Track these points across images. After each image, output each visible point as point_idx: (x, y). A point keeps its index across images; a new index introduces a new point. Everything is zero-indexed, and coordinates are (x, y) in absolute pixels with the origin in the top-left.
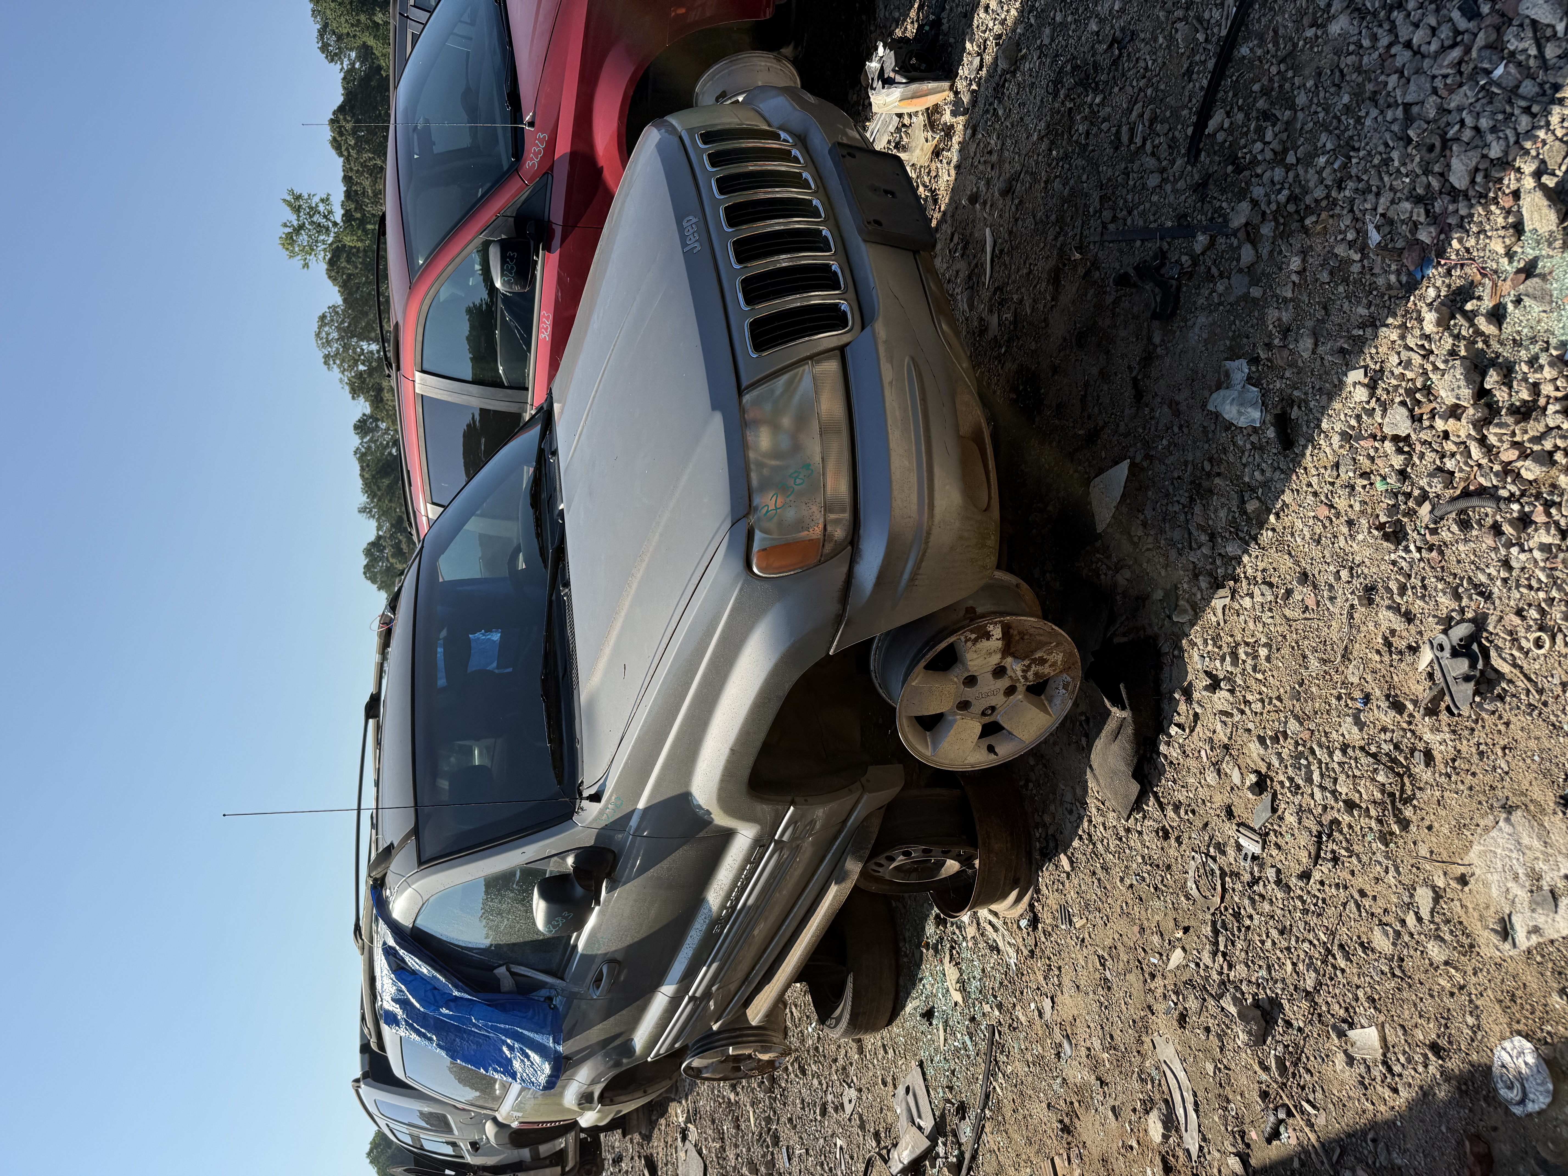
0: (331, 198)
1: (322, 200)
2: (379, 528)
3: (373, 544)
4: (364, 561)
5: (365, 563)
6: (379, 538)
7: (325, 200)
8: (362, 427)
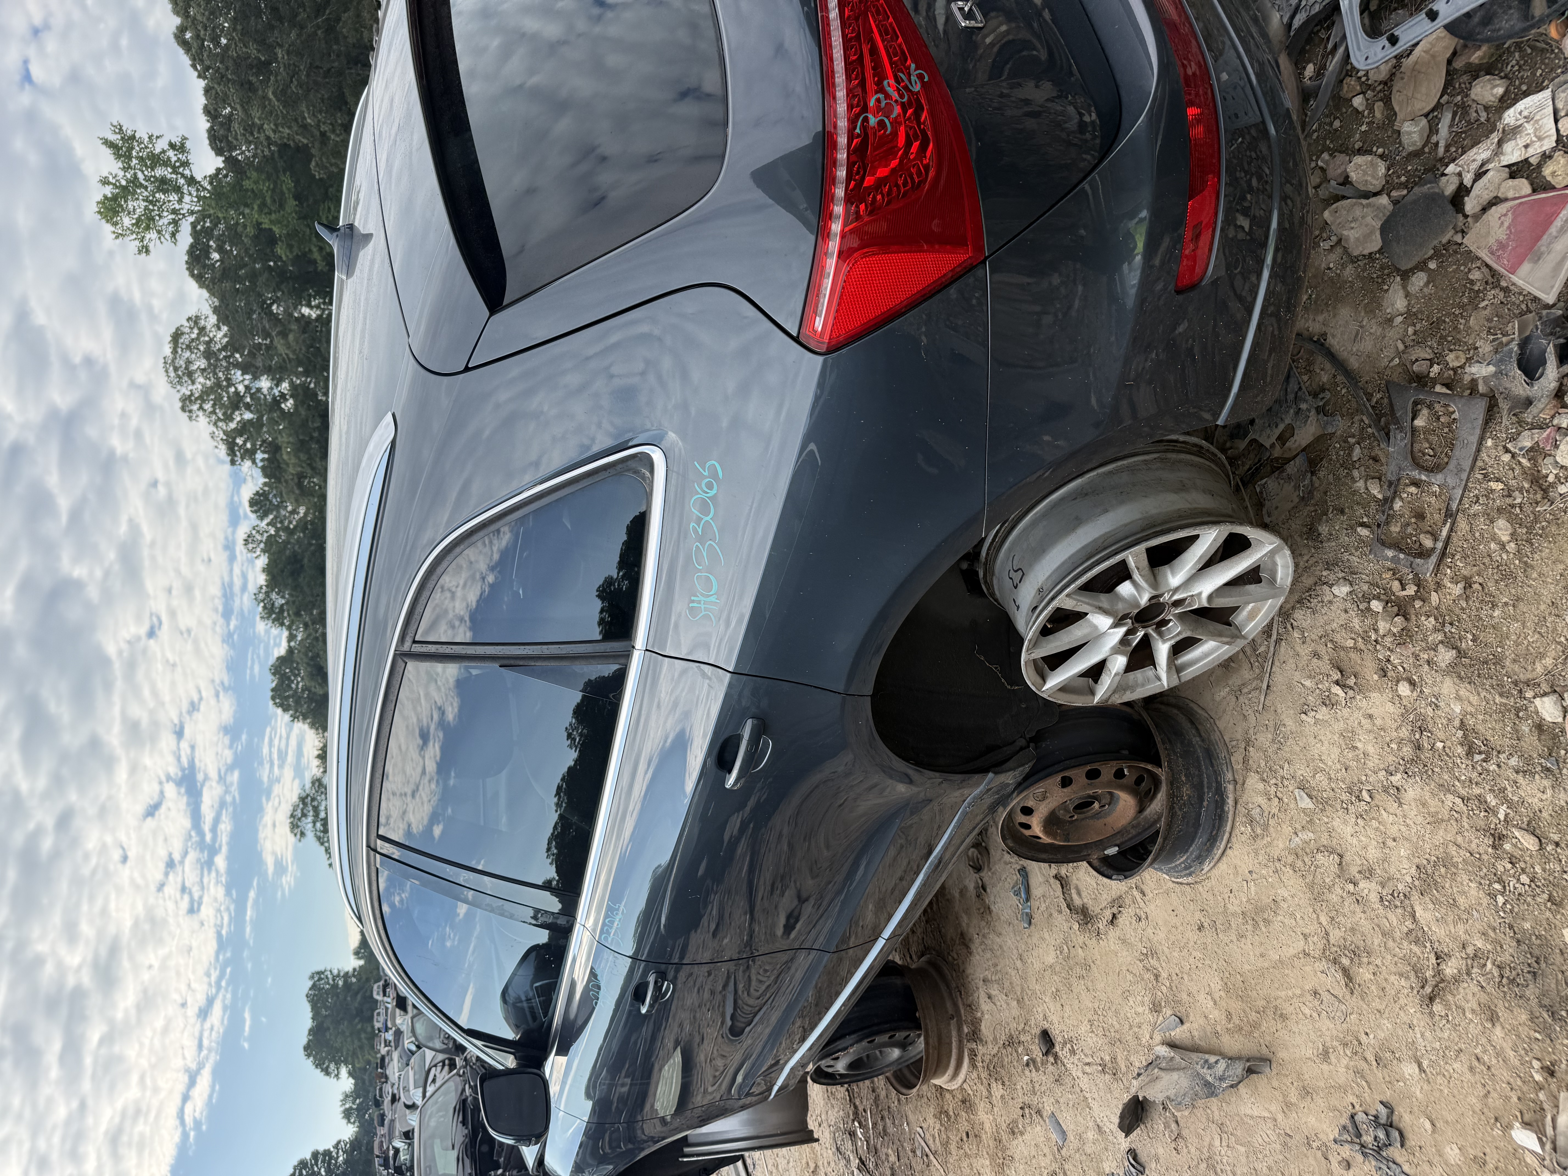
0: (188, 145)
1: (172, 146)
2: (291, 638)
3: (282, 661)
4: (271, 682)
5: (274, 685)
6: (290, 651)
7: (180, 147)
8: (260, 503)
